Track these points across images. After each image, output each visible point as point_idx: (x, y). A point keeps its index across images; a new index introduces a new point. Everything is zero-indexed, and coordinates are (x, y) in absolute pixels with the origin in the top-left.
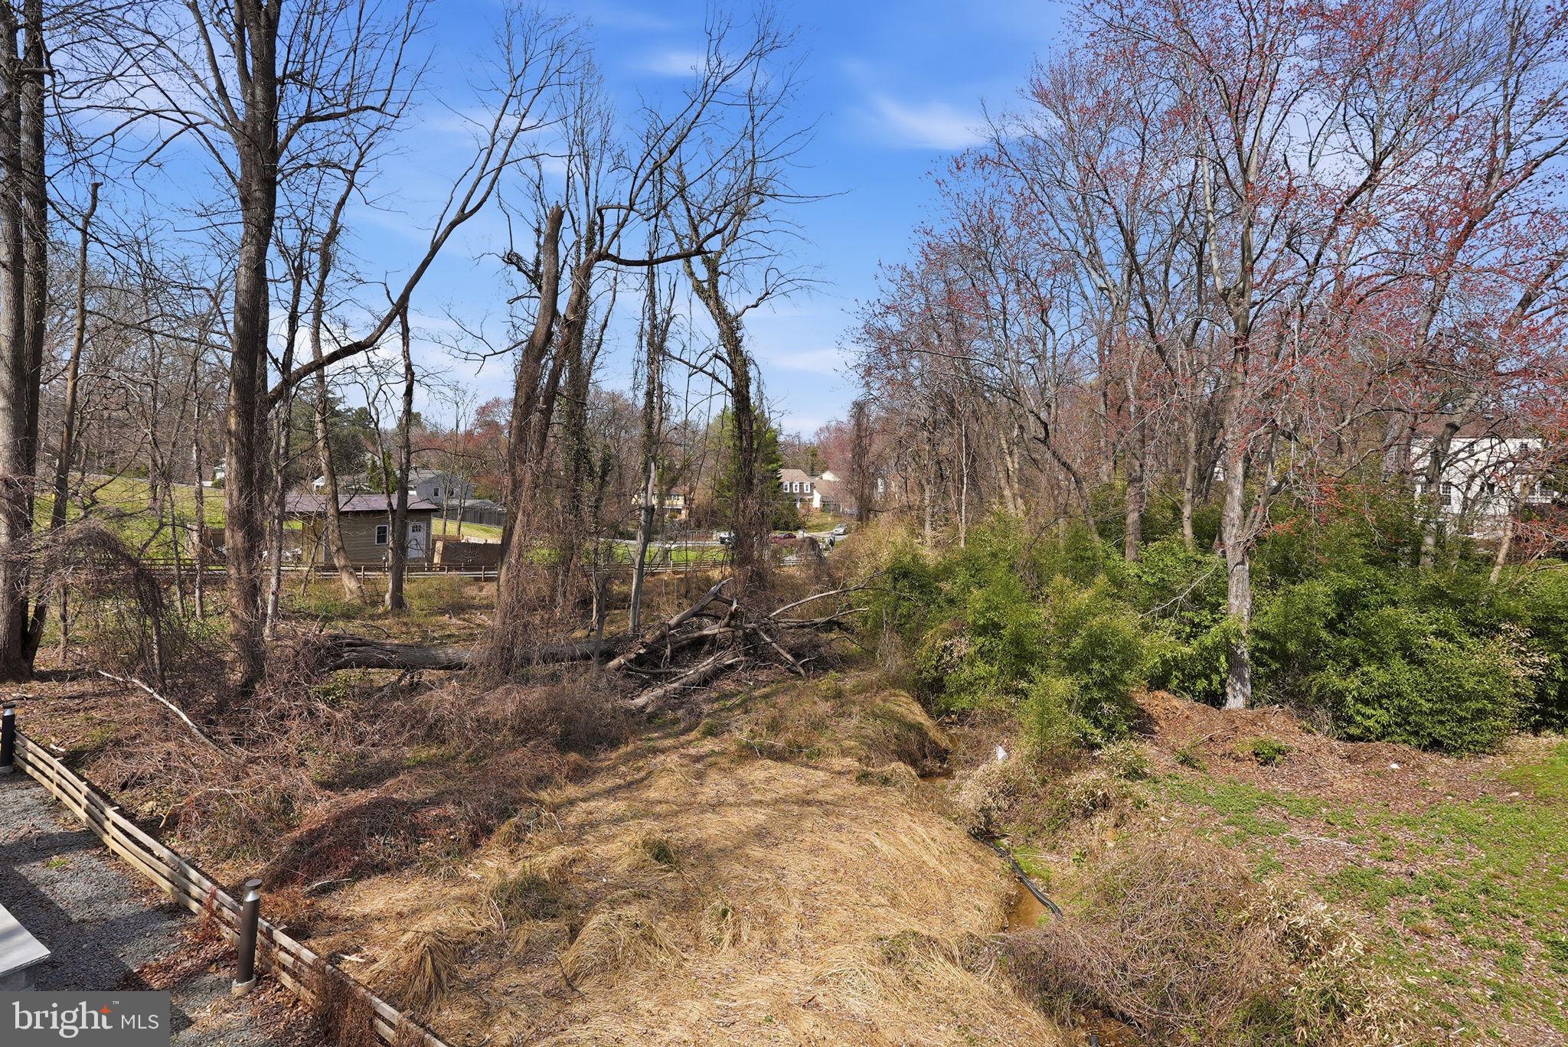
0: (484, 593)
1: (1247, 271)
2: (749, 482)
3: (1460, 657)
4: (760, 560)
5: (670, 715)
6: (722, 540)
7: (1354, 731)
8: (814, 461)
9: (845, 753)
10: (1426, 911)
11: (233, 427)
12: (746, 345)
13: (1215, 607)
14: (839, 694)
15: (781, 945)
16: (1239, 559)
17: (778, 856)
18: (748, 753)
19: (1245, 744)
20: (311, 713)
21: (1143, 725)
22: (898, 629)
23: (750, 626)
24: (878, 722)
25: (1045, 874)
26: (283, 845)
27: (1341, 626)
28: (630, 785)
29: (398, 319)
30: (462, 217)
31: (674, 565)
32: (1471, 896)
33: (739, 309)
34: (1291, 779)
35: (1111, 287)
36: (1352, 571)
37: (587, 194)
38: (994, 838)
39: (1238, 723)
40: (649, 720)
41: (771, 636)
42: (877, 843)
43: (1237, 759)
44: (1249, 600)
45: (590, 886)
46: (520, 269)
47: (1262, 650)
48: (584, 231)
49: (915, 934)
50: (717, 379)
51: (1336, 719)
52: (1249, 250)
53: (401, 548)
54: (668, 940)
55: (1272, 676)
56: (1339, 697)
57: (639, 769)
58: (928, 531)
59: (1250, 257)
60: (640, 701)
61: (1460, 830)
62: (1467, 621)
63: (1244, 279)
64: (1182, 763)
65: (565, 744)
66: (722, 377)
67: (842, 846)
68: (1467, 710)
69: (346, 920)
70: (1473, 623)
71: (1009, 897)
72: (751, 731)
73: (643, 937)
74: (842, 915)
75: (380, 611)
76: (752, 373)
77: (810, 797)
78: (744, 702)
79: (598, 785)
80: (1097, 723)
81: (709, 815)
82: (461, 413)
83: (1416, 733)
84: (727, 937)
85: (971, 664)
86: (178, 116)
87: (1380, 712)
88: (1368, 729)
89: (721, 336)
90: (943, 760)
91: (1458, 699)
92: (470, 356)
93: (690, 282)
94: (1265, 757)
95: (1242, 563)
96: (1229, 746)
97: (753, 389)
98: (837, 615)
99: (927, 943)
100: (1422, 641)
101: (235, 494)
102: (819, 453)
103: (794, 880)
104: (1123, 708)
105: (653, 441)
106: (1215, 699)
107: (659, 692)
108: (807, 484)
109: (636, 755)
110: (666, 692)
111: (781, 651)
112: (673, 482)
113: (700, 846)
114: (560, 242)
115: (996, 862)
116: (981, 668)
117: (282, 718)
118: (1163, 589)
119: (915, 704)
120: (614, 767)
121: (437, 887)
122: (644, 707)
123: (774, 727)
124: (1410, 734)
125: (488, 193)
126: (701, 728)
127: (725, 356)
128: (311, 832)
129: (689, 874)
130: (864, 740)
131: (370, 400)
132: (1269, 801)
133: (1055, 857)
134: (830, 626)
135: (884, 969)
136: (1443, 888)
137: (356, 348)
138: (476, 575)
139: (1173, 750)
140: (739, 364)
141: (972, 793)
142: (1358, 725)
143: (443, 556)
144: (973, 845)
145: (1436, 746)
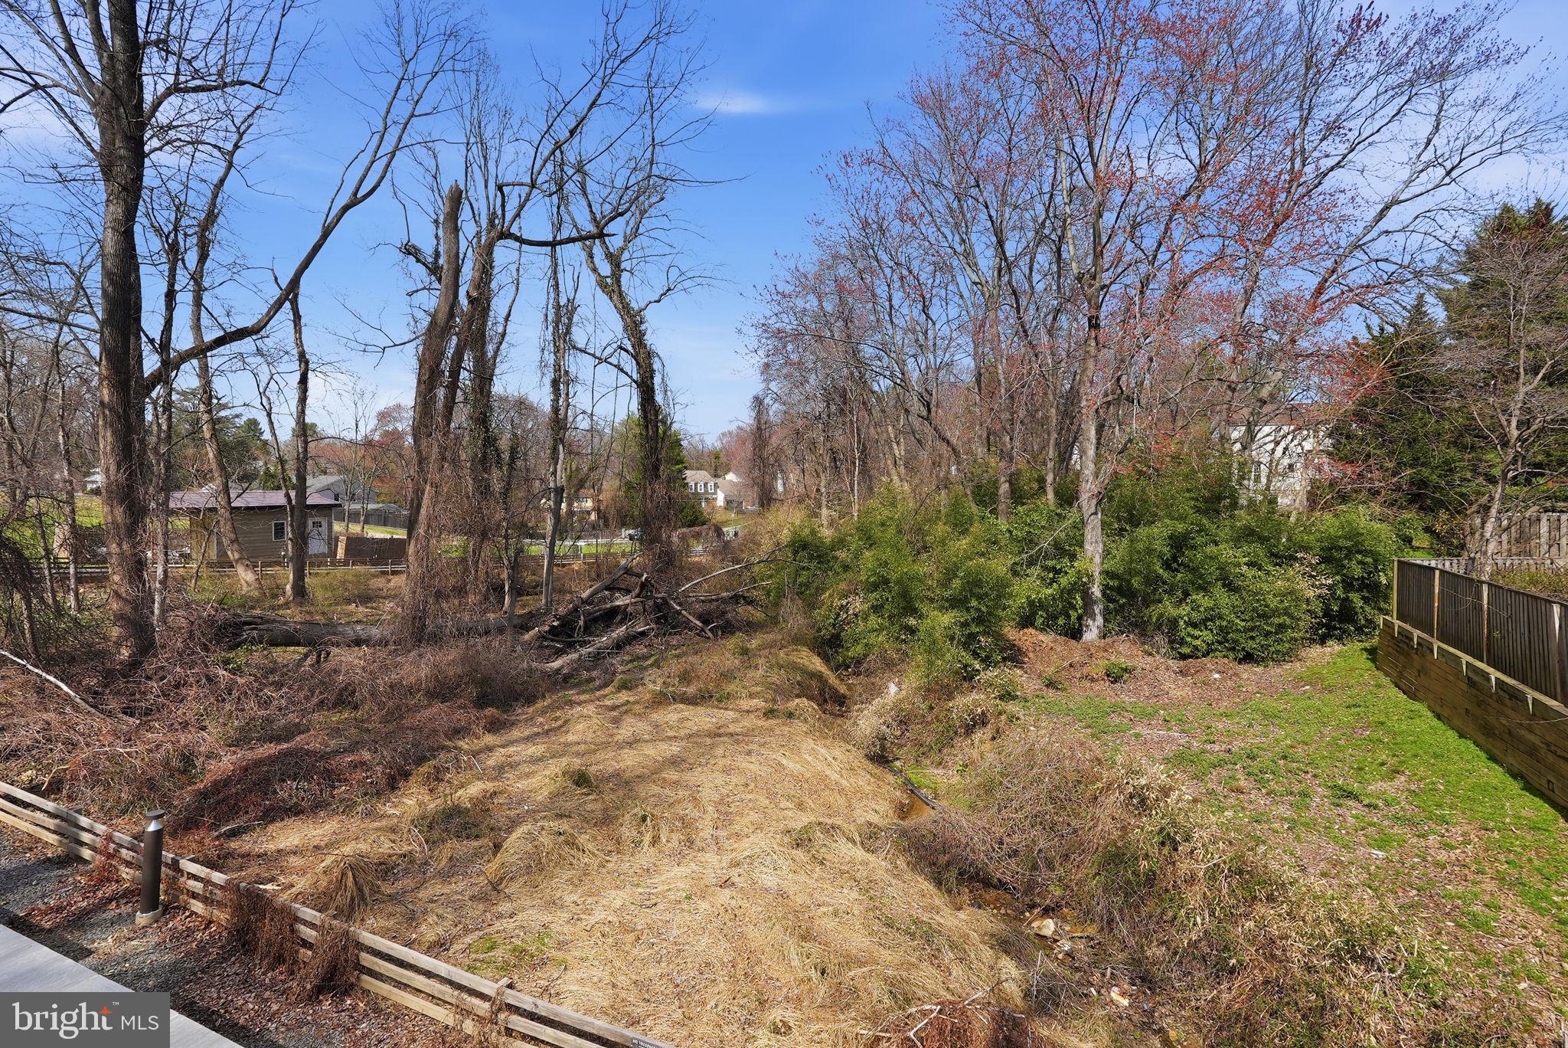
0: (392, 584)
1: (1098, 255)
2: (656, 468)
3: (1267, 581)
4: (669, 543)
5: (585, 674)
6: (630, 537)
7: (1186, 650)
8: (717, 465)
9: (751, 696)
10: (1240, 776)
11: (106, 399)
12: (650, 339)
13: (1073, 555)
14: (745, 651)
15: (698, 843)
16: (1093, 510)
17: (691, 778)
18: (661, 700)
19: (1097, 668)
20: (209, 679)
21: (1014, 656)
22: (801, 594)
23: (660, 596)
24: (782, 671)
25: (933, 786)
26: (185, 797)
27: (1175, 565)
28: (547, 732)
29: (287, 304)
30: (354, 202)
31: (584, 558)
32: (1273, 761)
33: (643, 305)
34: (1136, 692)
35: (984, 282)
36: (1182, 518)
37: (486, 187)
38: (888, 762)
39: (1093, 651)
40: (565, 680)
41: (680, 604)
42: (784, 762)
43: (1093, 680)
44: (1101, 545)
45: (512, 813)
46: (418, 261)
47: (1111, 588)
48: (484, 223)
49: (820, 824)
50: (622, 370)
51: (1171, 642)
52: (1100, 236)
53: (301, 543)
54: (590, 846)
55: (1120, 609)
56: (1174, 623)
57: (556, 719)
58: (824, 511)
59: (1100, 243)
60: (556, 664)
61: (1265, 716)
62: (1272, 554)
63: (1095, 264)
64: (1047, 686)
65: (481, 702)
66: (627, 369)
67: (753, 766)
68: (1271, 625)
69: (259, 856)
70: (1277, 555)
71: (902, 805)
72: (664, 683)
73: (567, 843)
74: (754, 816)
75: (280, 602)
76: (657, 366)
77: (722, 731)
78: (656, 661)
79: (516, 733)
80: (976, 655)
81: (626, 751)
82: (360, 414)
83: (1233, 649)
84: (647, 838)
85: (865, 619)
86: (24, 77)
87: (1205, 633)
88: (1196, 648)
89: (625, 329)
90: (842, 704)
91: (1264, 616)
92: (369, 348)
93: (593, 277)
94: (1115, 676)
95: (1096, 513)
96: (1085, 670)
97: (657, 380)
98: (742, 589)
99: (831, 830)
100: (1238, 570)
101: (113, 468)
102: (721, 455)
103: (707, 794)
104: (997, 640)
105: (560, 427)
106: (1075, 633)
107: (574, 656)
108: (711, 484)
109: (552, 708)
110: (581, 656)
111: (691, 618)
112: (582, 485)
113: (618, 775)
114: (461, 233)
115: (891, 778)
116: (874, 621)
117: (177, 686)
118: (1030, 541)
119: (816, 657)
120: (532, 719)
121: (355, 824)
122: (559, 669)
123: (685, 677)
124: (1229, 650)
125: (382, 178)
126: (616, 683)
127: (630, 348)
128: (215, 783)
129: (608, 797)
130: (768, 686)
131: (261, 390)
132: (1117, 709)
133: (941, 771)
134: (736, 599)
135: (794, 852)
136: (1253, 758)
137: (241, 334)
138: (379, 569)
139: (1040, 676)
140: (644, 357)
141: (867, 721)
142: (1189, 645)
143: (347, 550)
144: (870, 766)
145: (1249, 658)
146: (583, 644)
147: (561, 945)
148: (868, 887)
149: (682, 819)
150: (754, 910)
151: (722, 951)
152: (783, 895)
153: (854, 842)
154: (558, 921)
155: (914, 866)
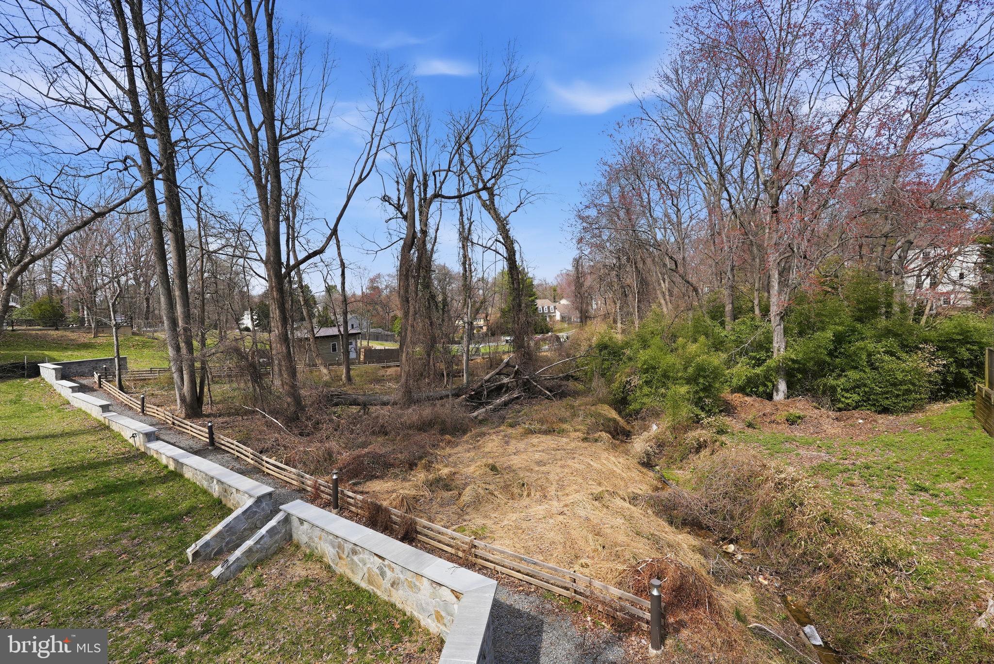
2: (520, 306)
4: (529, 347)
5: (490, 419)
6: (507, 341)
7: (841, 405)
8: (555, 295)
9: (576, 430)
10: (856, 477)
12: (512, 233)
13: (768, 350)
14: (572, 407)
15: (549, 497)
17: (545, 469)
18: (529, 432)
19: (781, 416)
20: (330, 421)
21: (728, 409)
22: (603, 375)
23: (525, 377)
24: (593, 418)
25: (675, 478)
27: (835, 353)
28: (475, 447)
29: (334, 237)
30: (361, 180)
31: (483, 355)
32: (881, 470)
33: (507, 214)
34: (804, 430)
36: (842, 324)
38: (651, 466)
39: (779, 406)
40: (481, 422)
41: (536, 382)
42: (592, 463)
43: (778, 423)
44: (784, 344)
45: (464, 481)
46: (390, 204)
49: (608, 491)
50: (498, 253)
51: (832, 401)
53: (347, 352)
54: (500, 496)
55: (798, 382)
56: (833, 389)
57: (478, 441)
58: (619, 325)
60: (475, 414)
62: (903, 345)
64: (748, 426)
65: (443, 432)
67: (574, 464)
68: (900, 390)
69: (366, 493)
70: (907, 346)
71: (656, 487)
72: (530, 423)
73: (490, 493)
74: (575, 487)
75: (342, 384)
76: (516, 247)
77: (560, 448)
78: (525, 413)
79: (461, 448)
80: (703, 409)
81: (513, 456)
83: (874, 405)
84: (525, 493)
85: (641, 388)
86: (222, 146)
87: (855, 395)
88: (848, 404)
89: (498, 230)
90: (626, 436)
91: (894, 385)
93: (480, 203)
94: (792, 421)
95: (780, 325)
96: (773, 418)
97: (517, 256)
98: (571, 372)
99: (613, 494)
100: (878, 357)
102: (557, 289)
103: (553, 476)
104: (716, 400)
105: (467, 288)
106: (770, 397)
107: (484, 410)
108: (552, 307)
109: (475, 436)
110: (487, 410)
111: (542, 389)
112: (477, 312)
113: (510, 467)
115: (652, 474)
116: (646, 390)
117: (318, 423)
119: (613, 410)
120: (467, 441)
121: (400, 482)
122: (477, 417)
123: (541, 421)
124: (871, 405)
125: (372, 167)
126: (506, 424)
127: (502, 240)
128: (344, 464)
129: (506, 476)
130: (585, 426)
132: (791, 440)
133: (681, 472)
134: (567, 378)
135: (594, 502)
136: (868, 468)
137: (315, 254)
138: (382, 365)
139: (744, 421)
140: (509, 243)
141: (640, 444)
142: (843, 402)
143: (365, 356)
144: (640, 467)
145: (885, 410)
146: (488, 403)
147: (492, 532)
148: (630, 519)
149: (541, 486)
150: (575, 523)
151: (559, 538)
152: (588, 519)
153: (625, 500)
154: (489, 523)
155: (657, 514)
